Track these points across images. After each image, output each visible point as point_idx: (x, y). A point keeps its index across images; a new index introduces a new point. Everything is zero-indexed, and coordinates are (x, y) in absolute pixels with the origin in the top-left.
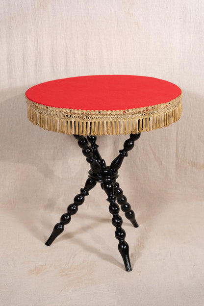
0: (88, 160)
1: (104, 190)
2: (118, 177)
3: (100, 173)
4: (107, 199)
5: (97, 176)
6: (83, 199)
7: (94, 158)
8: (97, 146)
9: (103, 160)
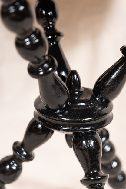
0: (33, 71)
1: (72, 150)
2: (111, 119)
3: (65, 109)
4: (81, 181)
5: (56, 116)
6: (19, 169)
7: (51, 64)
8: (59, 34)
9: (74, 72)
